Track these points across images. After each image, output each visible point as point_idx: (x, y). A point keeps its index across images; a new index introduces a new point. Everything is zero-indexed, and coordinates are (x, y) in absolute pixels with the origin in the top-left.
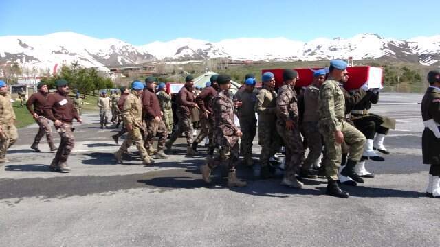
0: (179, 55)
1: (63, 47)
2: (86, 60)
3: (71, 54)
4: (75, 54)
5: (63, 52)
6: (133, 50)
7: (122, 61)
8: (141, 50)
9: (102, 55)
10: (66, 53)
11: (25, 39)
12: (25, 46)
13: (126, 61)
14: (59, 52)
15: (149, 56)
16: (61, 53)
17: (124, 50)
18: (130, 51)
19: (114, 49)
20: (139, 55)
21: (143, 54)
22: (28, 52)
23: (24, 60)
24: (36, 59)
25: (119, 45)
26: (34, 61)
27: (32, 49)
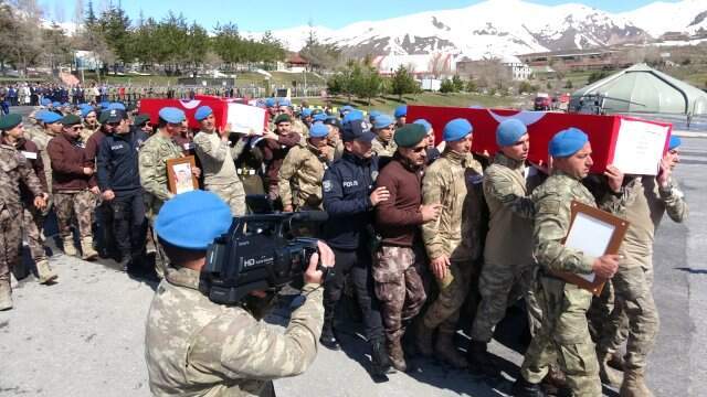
0: (697, 27)
1: (490, 24)
2: (521, 42)
3: (502, 34)
4: (506, 34)
5: (490, 31)
6: (604, 22)
7: (583, 42)
8: (621, 20)
9: (548, 34)
10: (493, 33)
11: (441, 16)
12: (440, 26)
13: (590, 41)
14: (484, 32)
15: (633, 30)
16: (487, 33)
17: (589, 22)
18: (599, 24)
19: (571, 22)
20: (616, 30)
21: (622, 27)
22: (442, 34)
23: (436, 45)
24: (451, 45)
25: (580, 14)
26: (448, 47)
27: (449, 29)
